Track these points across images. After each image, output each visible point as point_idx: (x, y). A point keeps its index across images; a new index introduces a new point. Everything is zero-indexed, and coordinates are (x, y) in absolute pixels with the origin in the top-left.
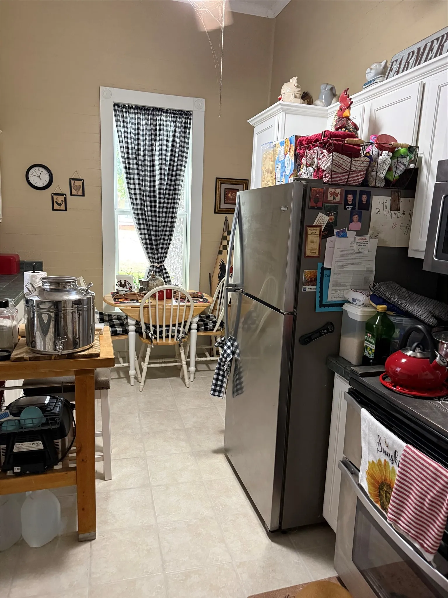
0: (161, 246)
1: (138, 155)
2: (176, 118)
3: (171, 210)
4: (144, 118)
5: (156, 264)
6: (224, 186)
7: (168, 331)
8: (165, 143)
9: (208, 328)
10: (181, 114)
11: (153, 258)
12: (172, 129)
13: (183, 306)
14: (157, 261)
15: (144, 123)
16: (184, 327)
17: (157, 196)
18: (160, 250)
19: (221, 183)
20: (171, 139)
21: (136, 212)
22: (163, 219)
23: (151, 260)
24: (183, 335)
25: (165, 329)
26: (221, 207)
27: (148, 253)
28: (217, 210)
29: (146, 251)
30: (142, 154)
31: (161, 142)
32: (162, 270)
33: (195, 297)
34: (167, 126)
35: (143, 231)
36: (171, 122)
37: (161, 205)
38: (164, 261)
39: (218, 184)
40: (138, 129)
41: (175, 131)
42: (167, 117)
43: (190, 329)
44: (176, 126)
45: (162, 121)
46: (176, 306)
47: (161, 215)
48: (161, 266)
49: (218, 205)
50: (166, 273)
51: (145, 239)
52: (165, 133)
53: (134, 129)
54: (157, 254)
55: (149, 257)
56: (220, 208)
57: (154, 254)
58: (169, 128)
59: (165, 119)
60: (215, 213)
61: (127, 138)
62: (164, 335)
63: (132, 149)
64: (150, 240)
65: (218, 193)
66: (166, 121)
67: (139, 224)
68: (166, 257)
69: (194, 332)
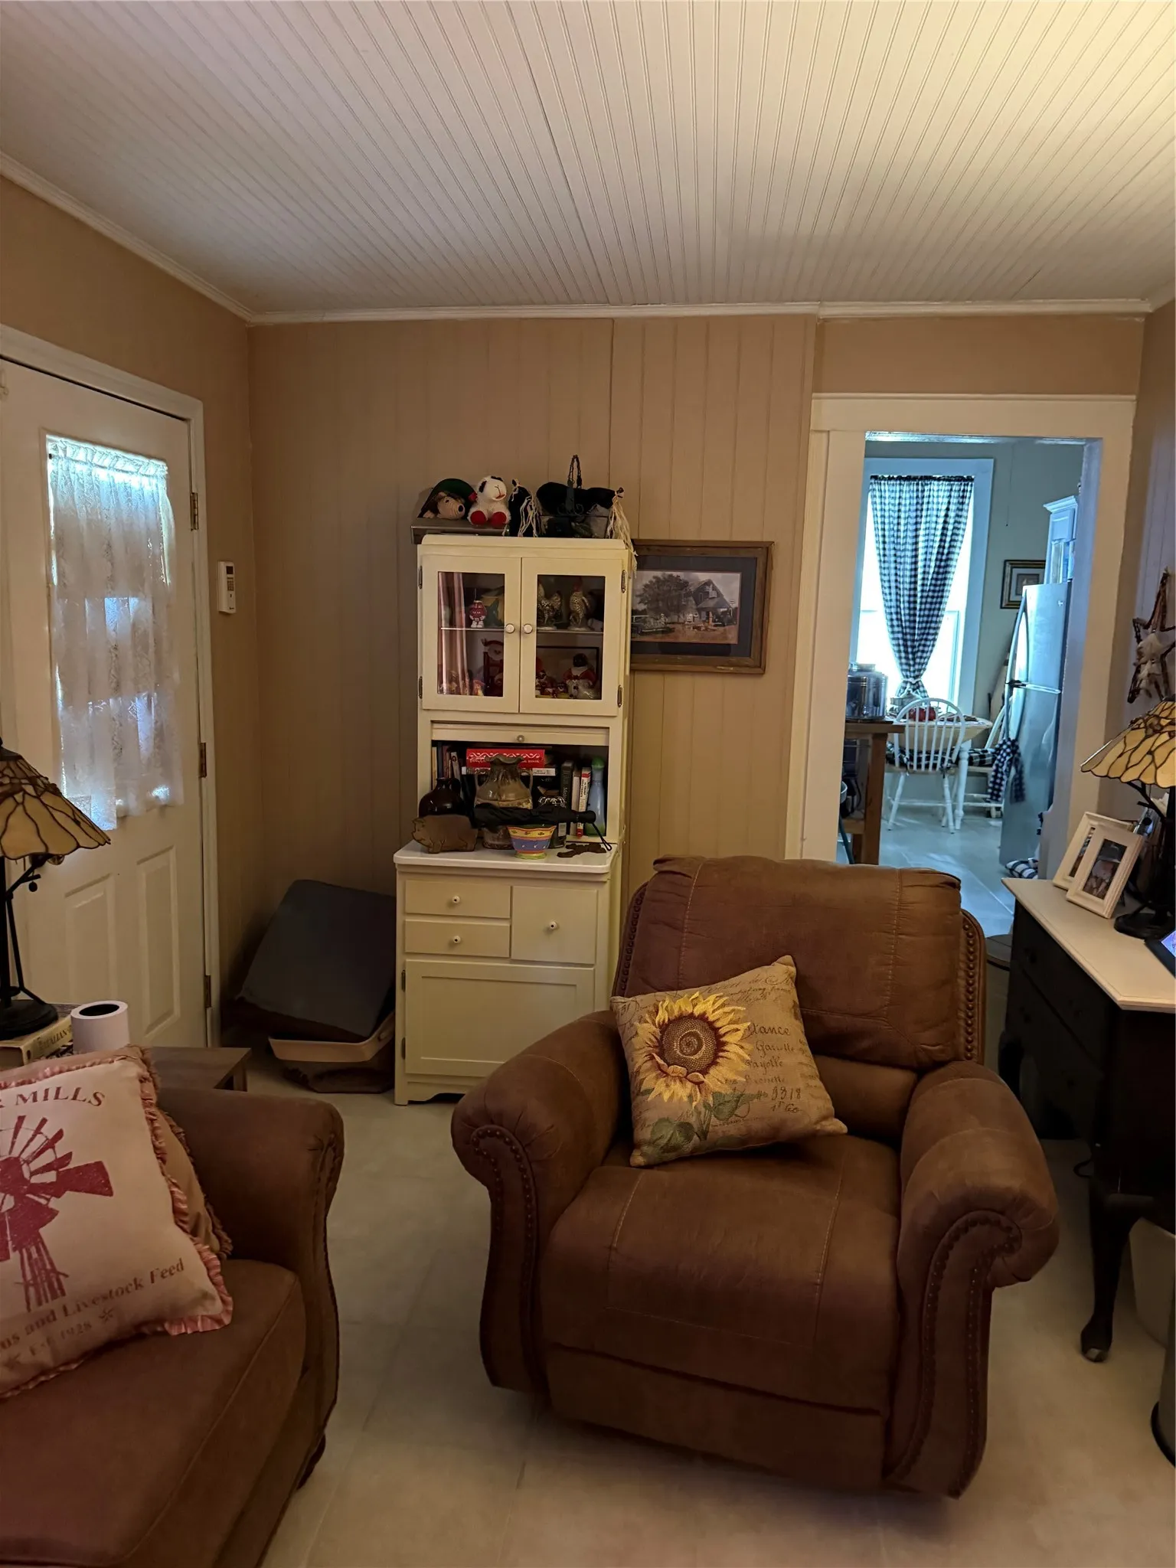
0: (919, 654)
1: (898, 537)
2: (952, 485)
3: (937, 606)
4: (908, 489)
5: (911, 680)
6: (1016, 571)
7: (928, 758)
8: (934, 519)
9: (984, 761)
10: (958, 481)
11: (906, 670)
12: (946, 500)
13: (951, 727)
14: (912, 675)
15: (908, 496)
16: (951, 756)
17: (919, 595)
18: (918, 660)
19: (1012, 568)
20: (943, 513)
21: (888, 610)
22: (925, 619)
23: (904, 673)
24: (949, 764)
25: (924, 756)
26: (1011, 599)
27: (901, 664)
28: (1004, 605)
29: (899, 661)
30: (902, 536)
31: (928, 519)
32: (918, 687)
33: (968, 719)
34: (938, 497)
35: (896, 636)
36: (945, 491)
37: (924, 600)
38: (921, 675)
39: (1008, 569)
40: (899, 504)
41: (949, 503)
42: (938, 485)
43: (958, 759)
44: (950, 496)
45: (932, 492)
46: (941, 727)
47: (922, 613)
48: (917, 682)
49: (1006, 597)
50: (924, 691)
51: (899, 645)
52: (935, 507)
53: (894, 505)
54: (914, 665)
55: (902, 670)
56: (1009, 601)
57: (909, 665)
58: (940, 500)
59: (936, 488)
60: (1001, 608)
61: (884, 517)
62: (924, 762)
63: (890, 530)
64: (906, 646)
65: (1007, 580)
66: (938, 491)
67: (892, 626)
68: (925, 669)
69: (964, 763)
